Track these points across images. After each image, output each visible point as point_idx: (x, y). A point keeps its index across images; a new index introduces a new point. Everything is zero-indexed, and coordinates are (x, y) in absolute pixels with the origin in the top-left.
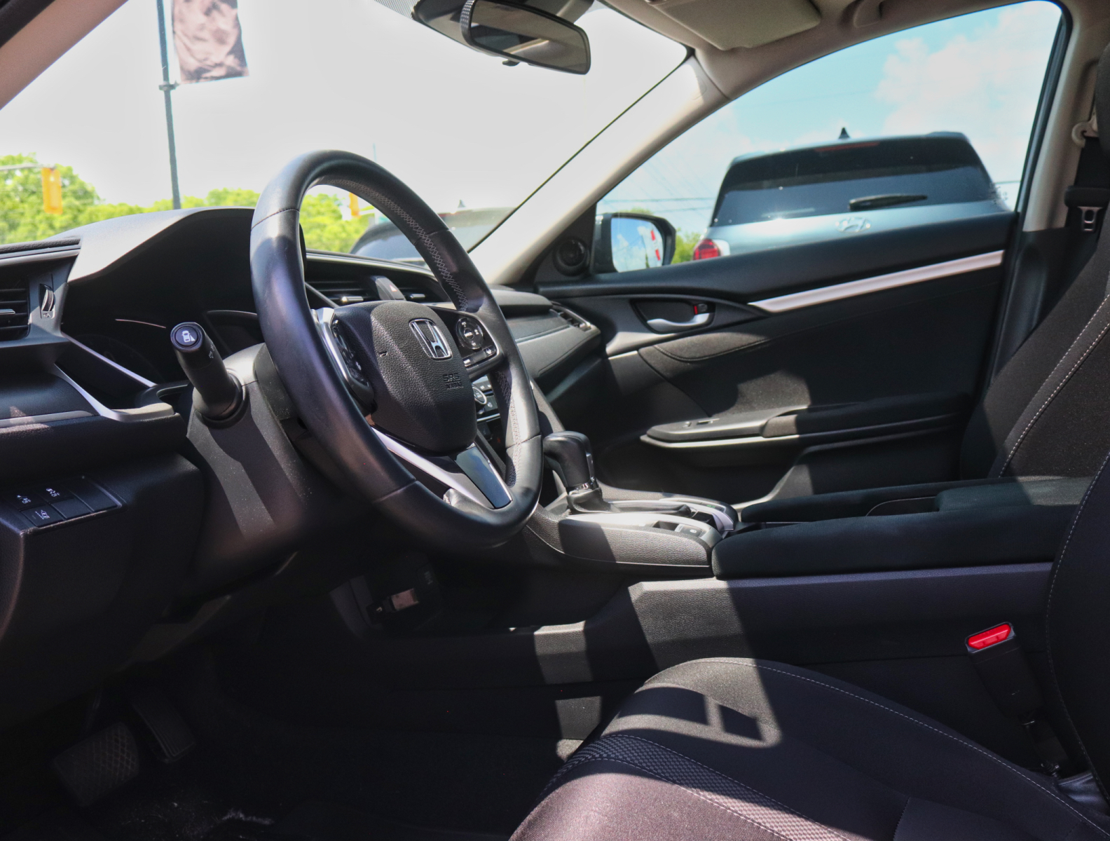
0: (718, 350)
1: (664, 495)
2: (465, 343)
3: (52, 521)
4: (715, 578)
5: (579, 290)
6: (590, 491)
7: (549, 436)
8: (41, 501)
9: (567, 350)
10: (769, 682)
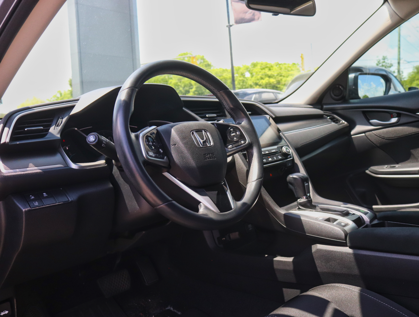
0: (400, 135)
1: (344, 204)
2: (231, 138)
3: (39, 206)
4: (348, 247)
5: (341, 107)
6: (306, 200)
7: (290, 175)
8: (39, 198)
9: (323, 134)
10: (363, 300)
